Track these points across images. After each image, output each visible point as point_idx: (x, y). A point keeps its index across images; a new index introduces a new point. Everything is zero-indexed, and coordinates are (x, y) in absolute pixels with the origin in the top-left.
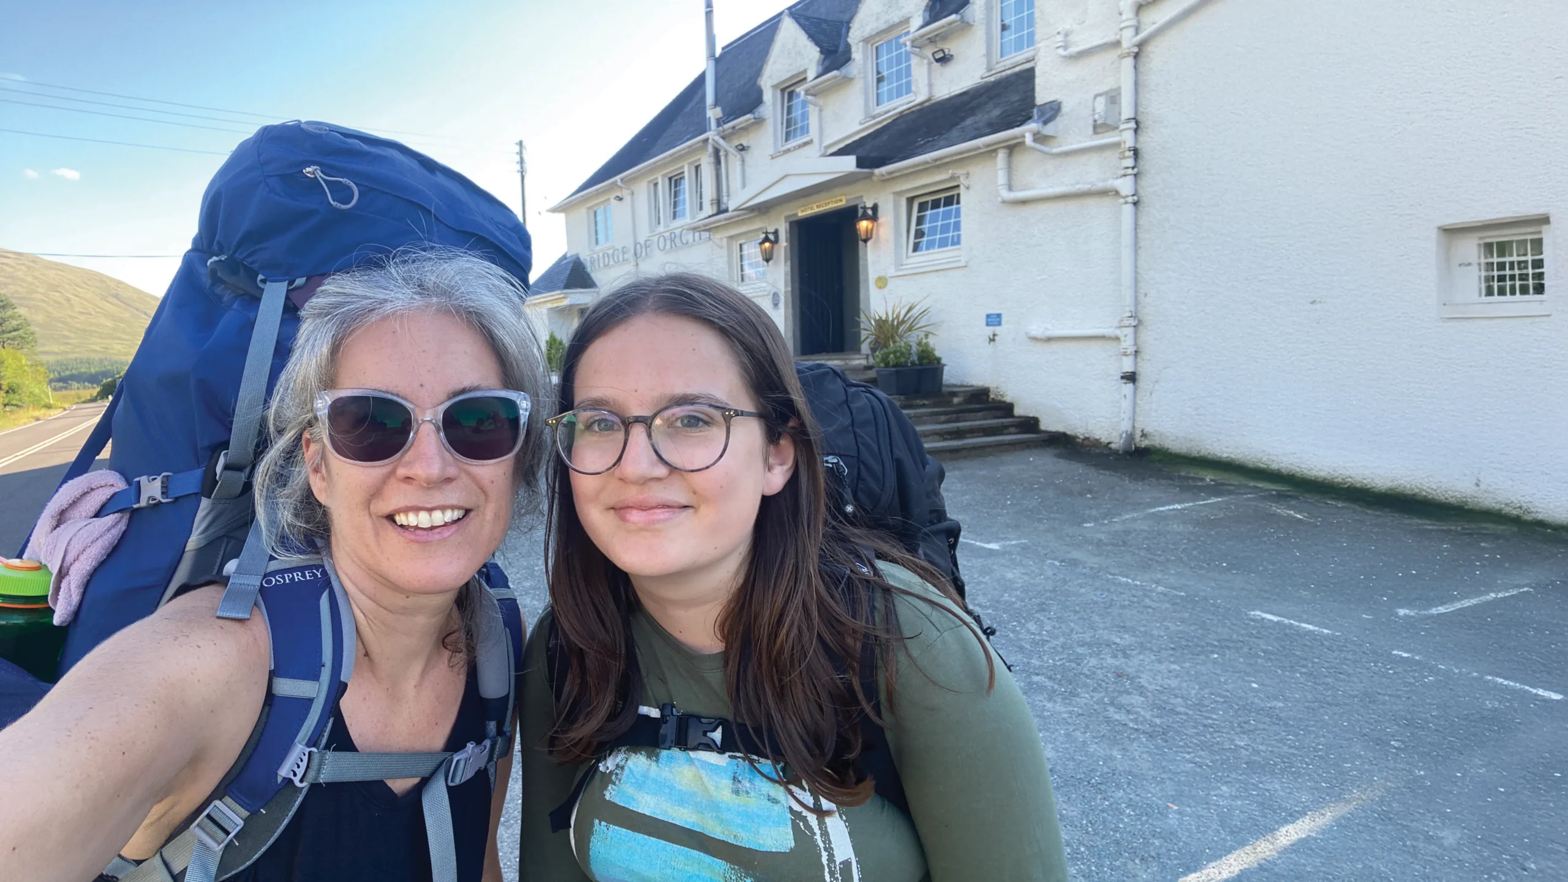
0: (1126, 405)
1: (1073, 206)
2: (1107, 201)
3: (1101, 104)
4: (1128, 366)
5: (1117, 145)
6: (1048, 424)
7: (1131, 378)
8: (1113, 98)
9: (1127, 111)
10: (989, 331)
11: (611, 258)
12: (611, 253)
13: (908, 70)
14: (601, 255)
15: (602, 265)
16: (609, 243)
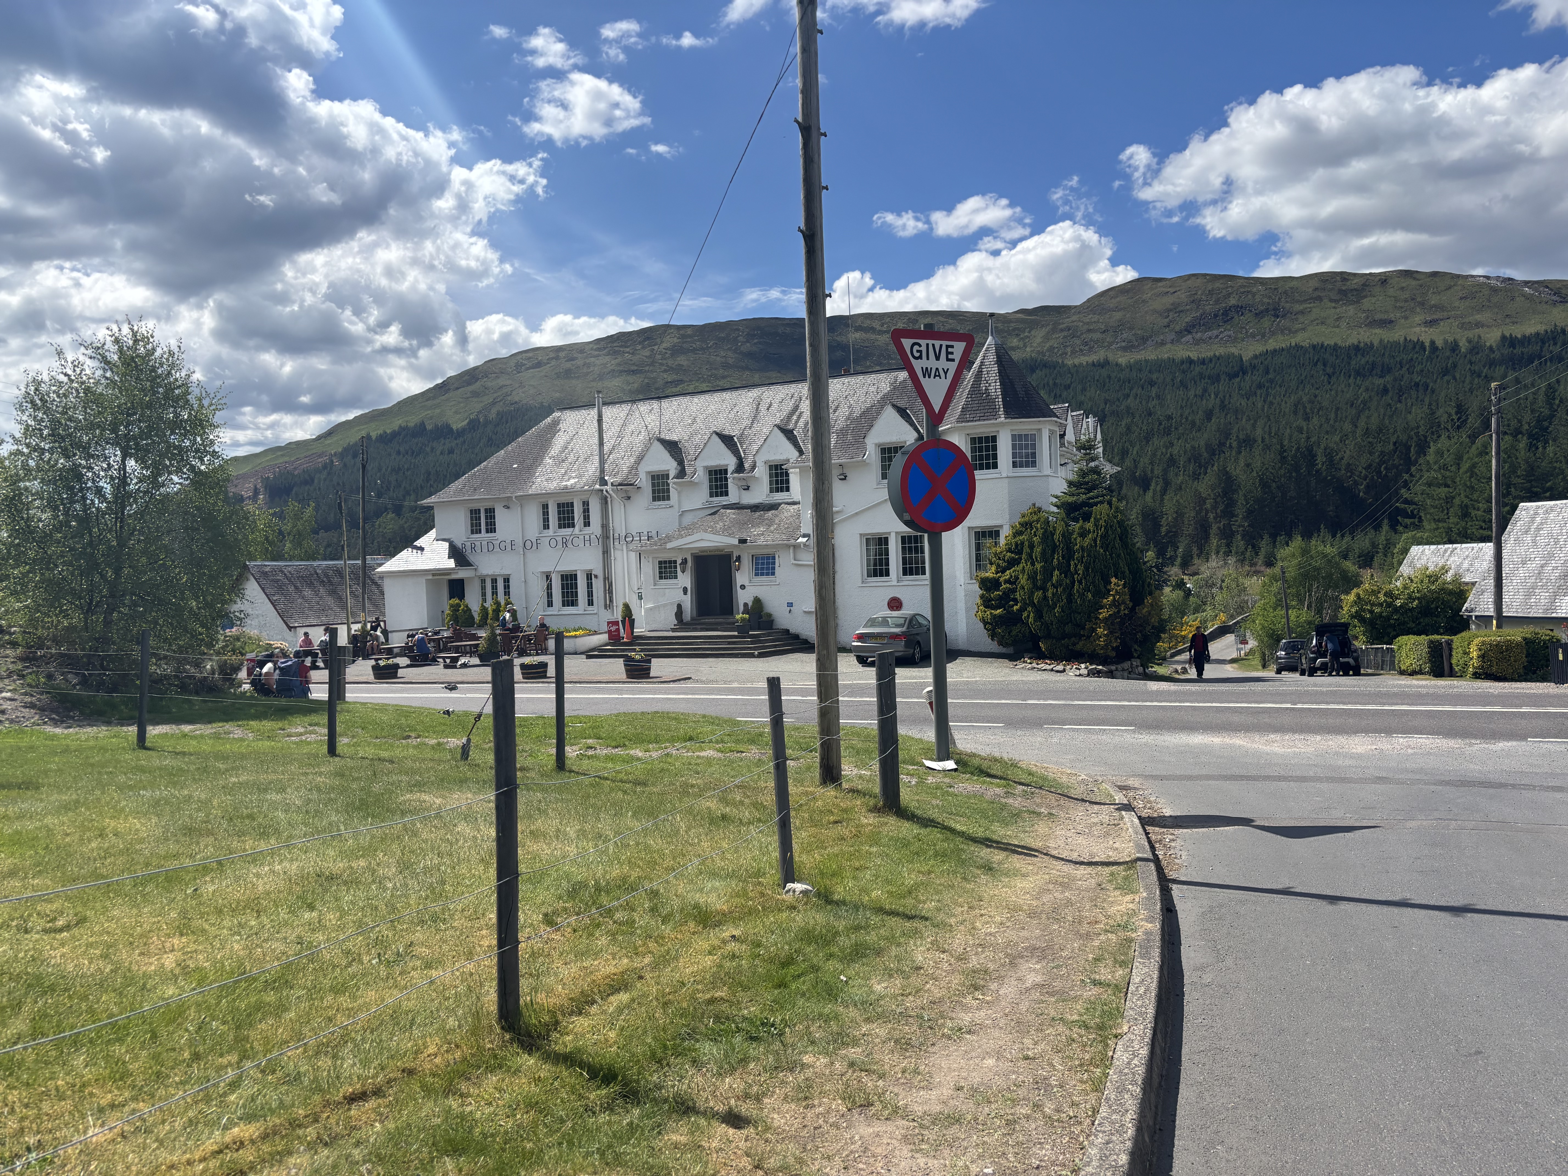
6: (811, 641)
10: (789, 609)
11: (497, 546)
12: (496, 543)
13: (726, 486)
14: (484, 543)
15: (485, 550)
16: (490, 535)
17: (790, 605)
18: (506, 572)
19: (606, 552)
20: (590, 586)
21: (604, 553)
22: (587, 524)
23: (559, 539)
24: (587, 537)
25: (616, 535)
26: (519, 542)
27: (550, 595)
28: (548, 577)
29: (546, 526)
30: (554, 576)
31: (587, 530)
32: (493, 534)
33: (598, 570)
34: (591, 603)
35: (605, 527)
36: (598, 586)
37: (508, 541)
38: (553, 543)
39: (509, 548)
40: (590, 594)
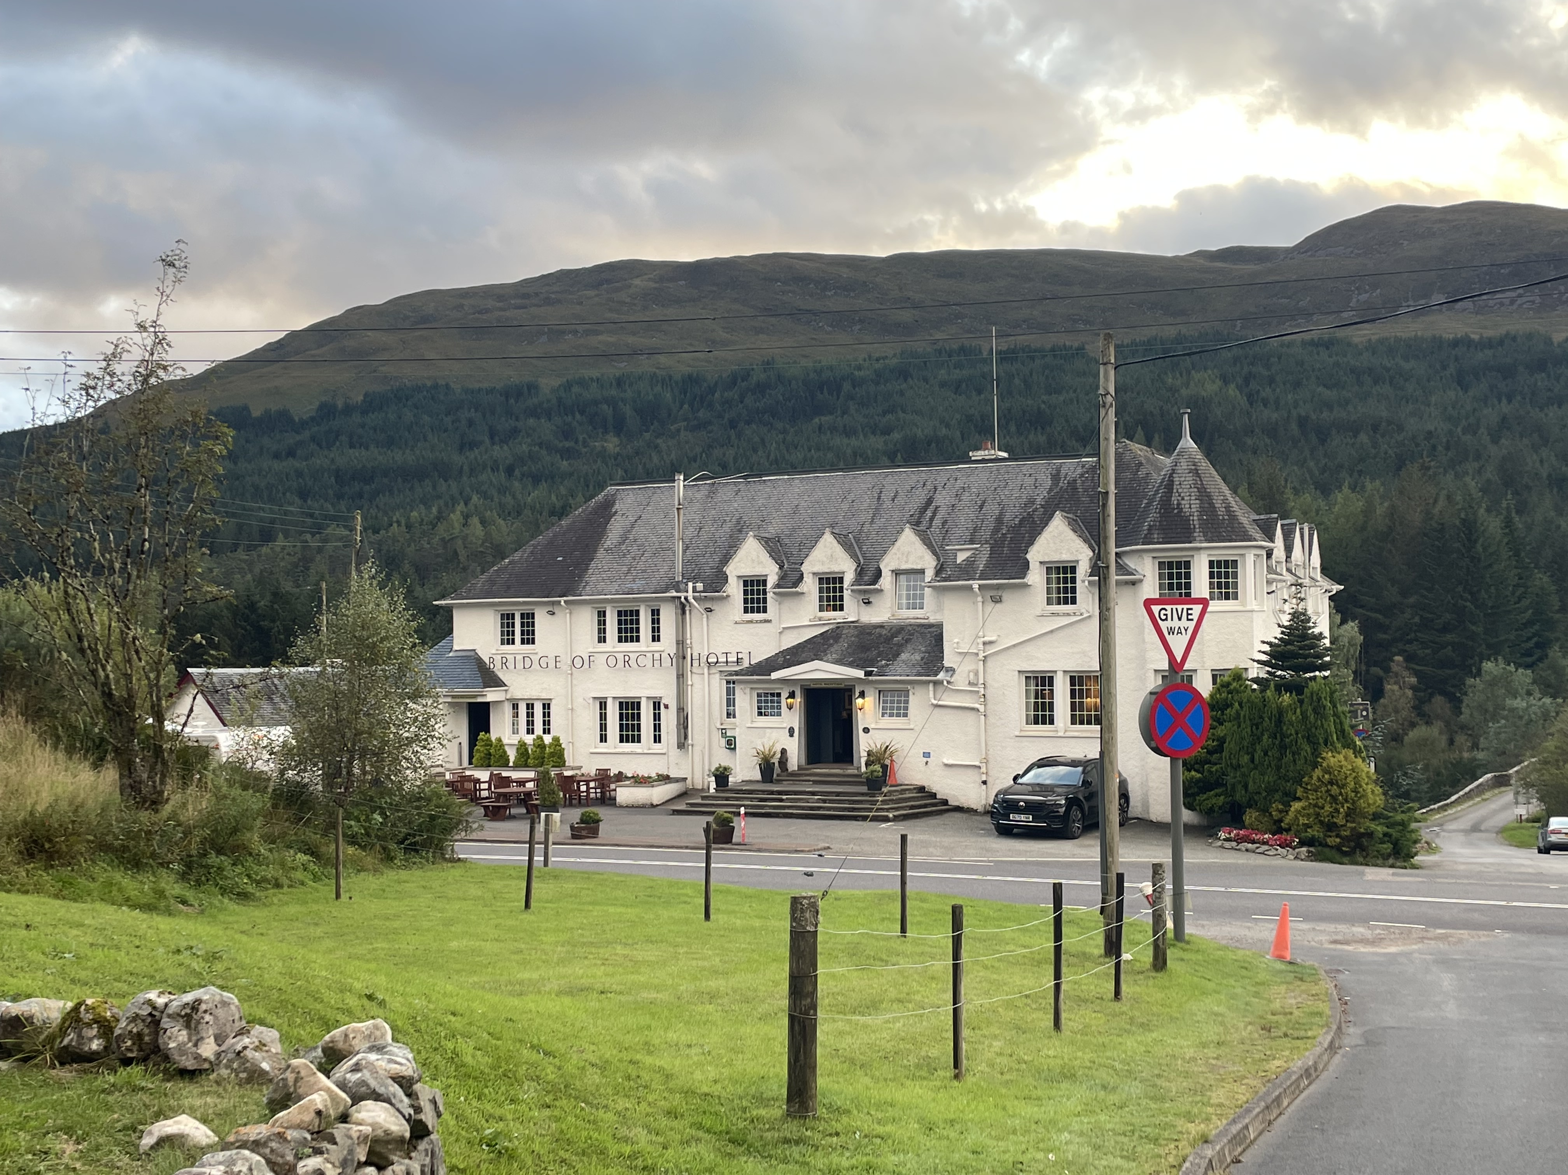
0: (984, 793)
1: (960, 712)
2: (973, 713)
3: (972, 675)
4: (984, 779)
5: (978, 692)
6: (953, 802)
7: (984, 783)
8: (976, 674)
9: (981, 681)
10: (925, 760)
11: (536, 662)
12: (535, 658)
13: (841, 598)
14: (519, 658)
15: (520, 665)
16: (526, 646)
17: (927, 755)
18: (544, 696)
19: (681, 677)
20: (657, 717)
21: (678, 678)
22: (656, 638)
23: (620, 657)
24: (657, 656)
25: (695, 656)
26: (566, 660)
27: (603, 727)
28: (603, 705)
29: (602, 639)
30: (610, 703)
31: (656, 646)
32: (530, 646)
33: (669, 698)
34: (657, 739)
35: (681, 643)
36: (669, 719)
37: (552, 656)
38: (612, 661)
39: (552, 664)
40: (657, 728)
